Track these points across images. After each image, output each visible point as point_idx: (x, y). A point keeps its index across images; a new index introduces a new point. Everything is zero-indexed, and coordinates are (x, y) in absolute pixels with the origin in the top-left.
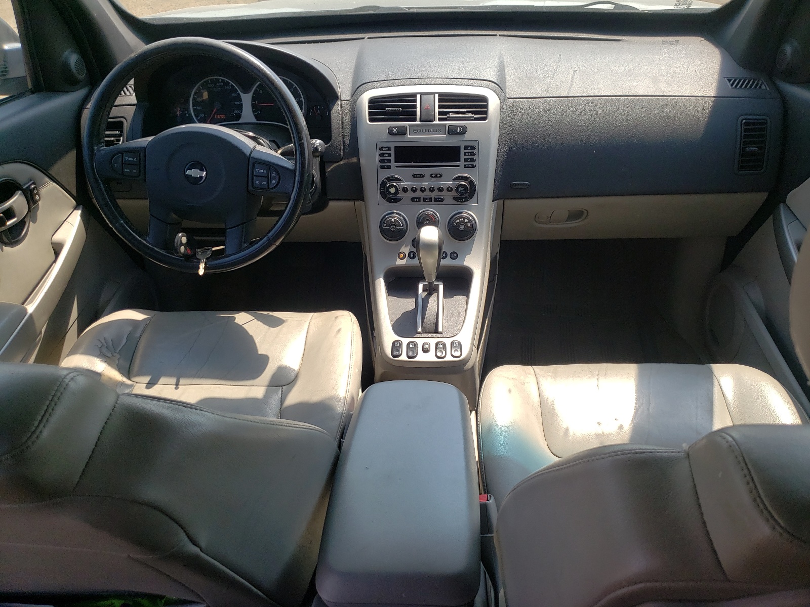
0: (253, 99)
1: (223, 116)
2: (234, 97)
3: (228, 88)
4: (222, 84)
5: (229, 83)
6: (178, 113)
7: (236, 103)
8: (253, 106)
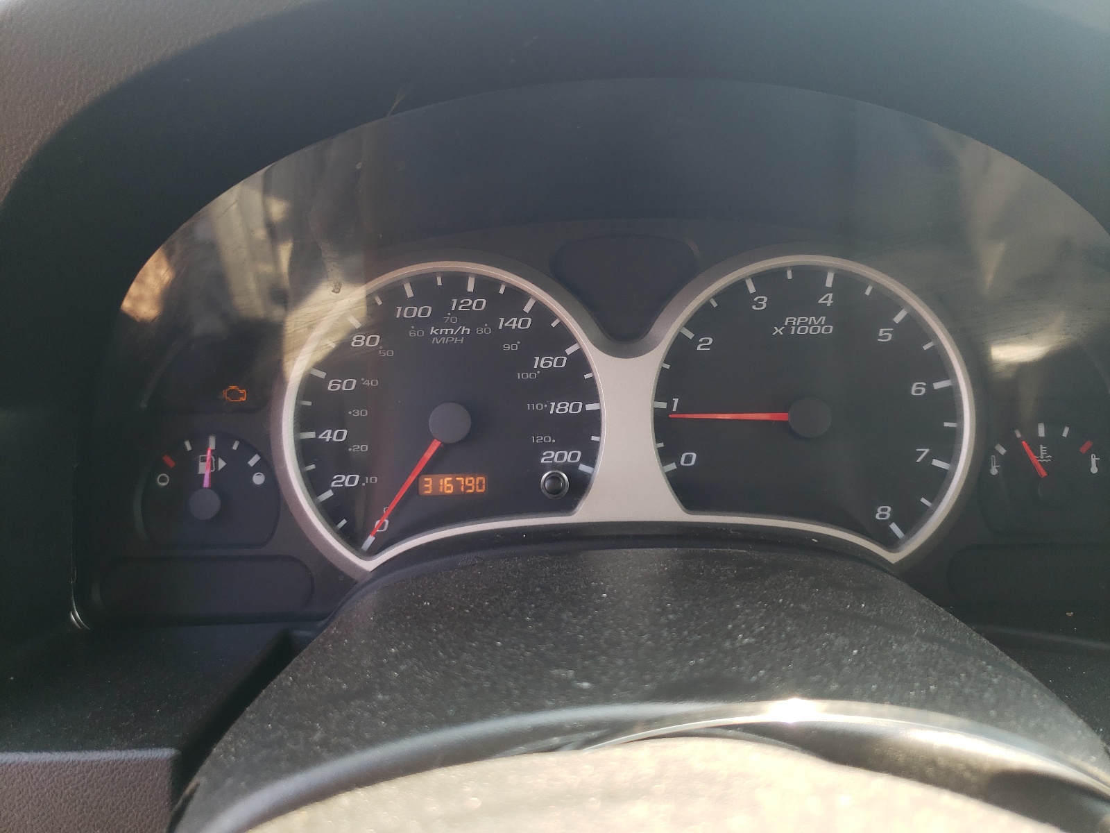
0: (665, 387)
1: (473, 484)
2: (548, 373)
3: (515, 323)
4: (478, 305)
5: (523, 296)
6: (204, 469)
7: (556, 408)
8: (664, 427)
